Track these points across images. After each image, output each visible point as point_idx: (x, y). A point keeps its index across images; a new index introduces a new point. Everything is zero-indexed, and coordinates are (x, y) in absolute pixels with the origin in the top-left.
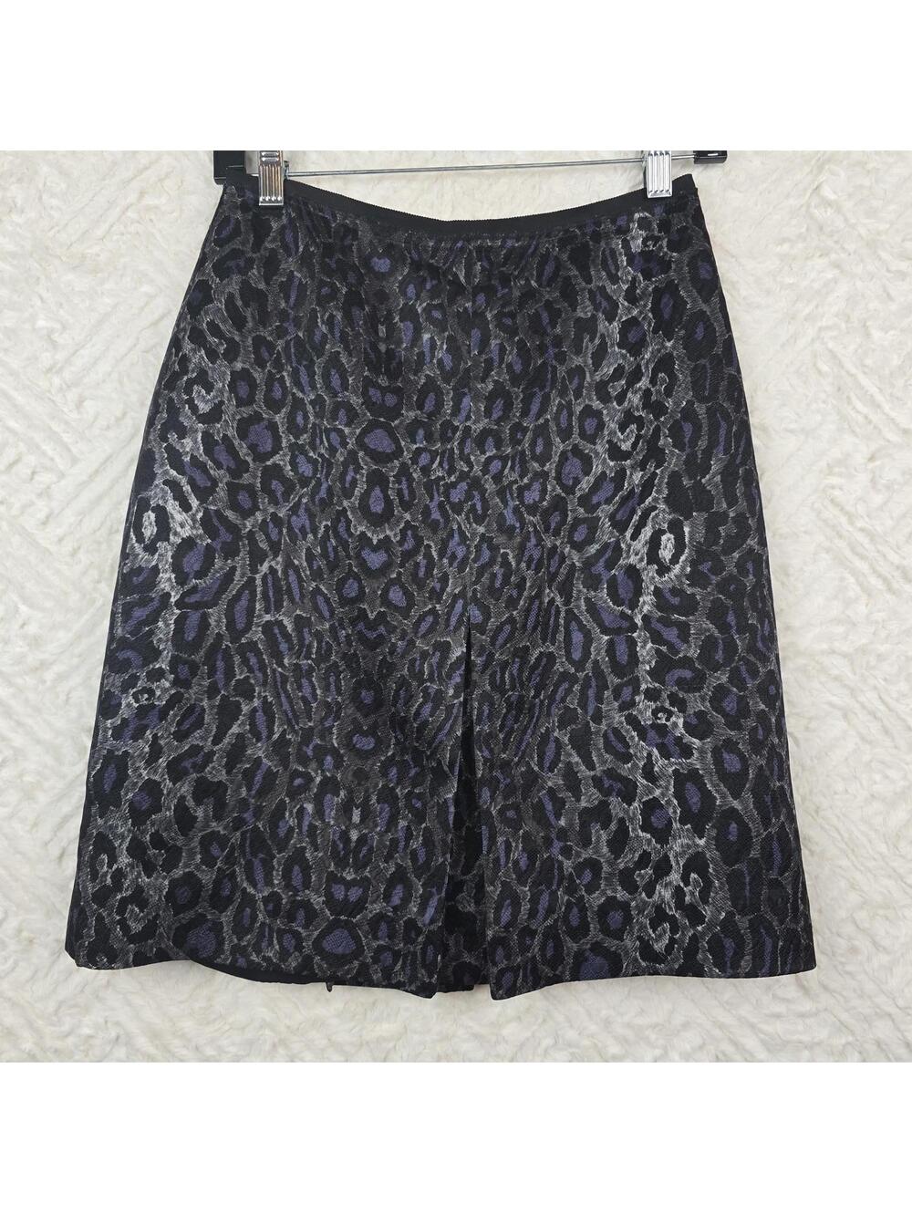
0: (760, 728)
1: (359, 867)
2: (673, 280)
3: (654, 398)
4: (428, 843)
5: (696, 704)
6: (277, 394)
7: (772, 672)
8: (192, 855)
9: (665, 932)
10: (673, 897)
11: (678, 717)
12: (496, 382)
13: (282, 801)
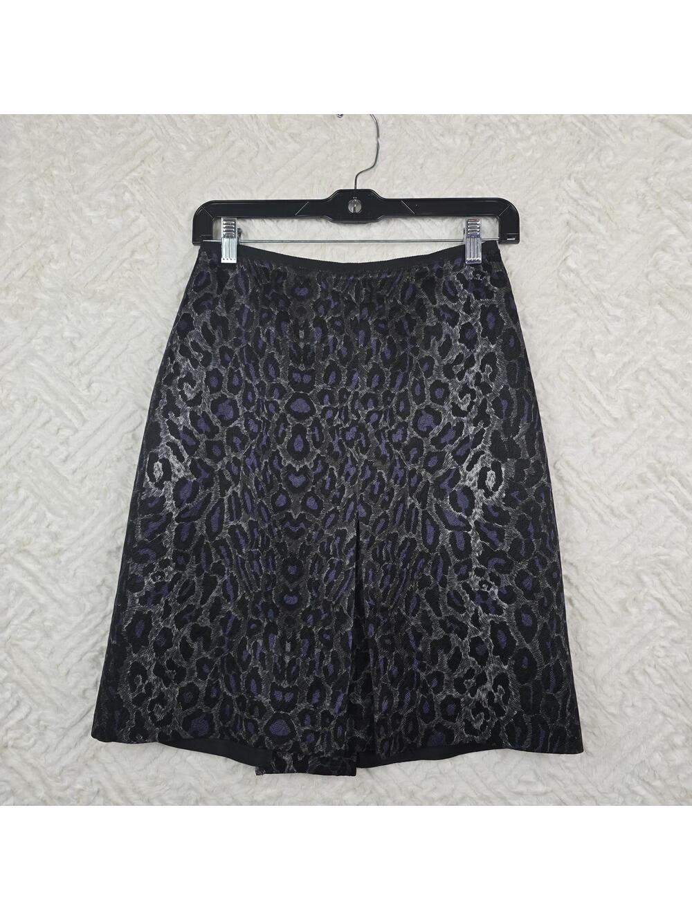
0: (546, 599)
1: (291, 680)
2: (495, 305)
3: (482, 380)
4: (335, 661)
5: (506, 581)
6: (236, 382)
7: (555, 564)
8: (192, 672)
9: (481, 718)
10: (487, 697)
11: (495, 588)
12: (374, 364)
13: (244, 638)
